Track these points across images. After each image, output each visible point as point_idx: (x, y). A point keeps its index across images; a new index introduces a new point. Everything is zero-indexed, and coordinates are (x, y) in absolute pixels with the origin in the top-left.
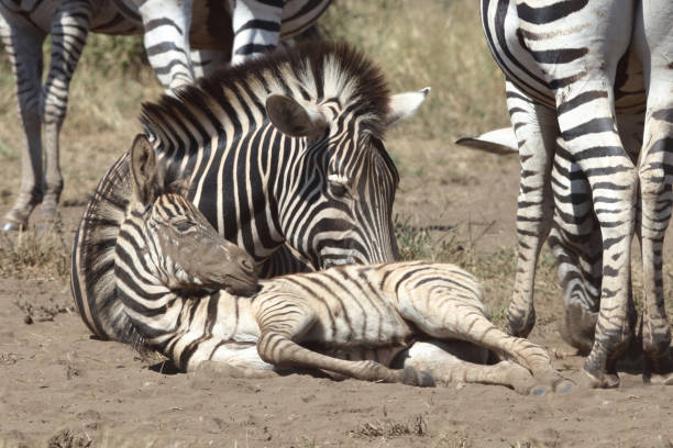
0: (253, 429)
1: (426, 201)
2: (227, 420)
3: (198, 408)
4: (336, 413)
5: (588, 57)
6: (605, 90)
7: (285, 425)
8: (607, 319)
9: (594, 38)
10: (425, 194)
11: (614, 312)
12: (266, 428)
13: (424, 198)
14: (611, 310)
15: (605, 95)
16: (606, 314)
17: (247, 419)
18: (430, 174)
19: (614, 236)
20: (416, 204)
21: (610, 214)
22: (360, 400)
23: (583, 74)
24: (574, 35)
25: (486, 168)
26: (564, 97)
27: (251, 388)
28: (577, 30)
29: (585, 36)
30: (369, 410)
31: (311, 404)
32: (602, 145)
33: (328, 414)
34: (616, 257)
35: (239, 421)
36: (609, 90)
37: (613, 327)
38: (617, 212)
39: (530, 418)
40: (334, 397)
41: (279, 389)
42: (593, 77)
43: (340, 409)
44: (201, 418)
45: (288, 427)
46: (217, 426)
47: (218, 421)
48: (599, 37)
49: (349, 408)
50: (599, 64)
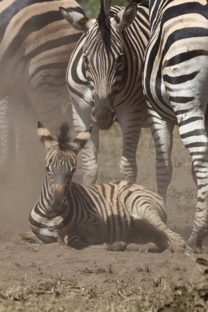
0: (34, 269)
1: (116, 165)
2: (22, 265)
3: (8, 258)
4: (73, 262)
5: (195, 101)
6: (201, 116)
7: (49, 267)
8: (199, 222)
9: (198, 93)
10: (115, 162)
11: (202, 219)
12: (40, 269)
13: (115, 164)
14: (200, 218)
15: (201, 118)
16: (198, 219)
17: (31, 264)
18: (118, 153)
19: (203, 183)
20: (110, 166)
21: (202, 173)
22: (84, 256)
23: (192, 109)
24: (189, 91)
25: (144, 151)
26: (182, 119)
27: (33, 250)
28: (190, 88)
29: (194, 92)
30: (87, 261)
31: (61, 258)
32: (199, 141)
33: (69, 263)
34: (204, 193)
35: (27, 265)
36: (203, 116)
37: (201, 226)
38: (205, 172)
39: (161, 267)
40: (71, 255)
41: (46, 250)
42: (196, 111)
43: (74, 260)
44: (10, 264)
45: (49, 268)
46: (17, 267)
47: (18, 265)
48: (200, 92)
49: (79, 260)
50: (199, 104)
